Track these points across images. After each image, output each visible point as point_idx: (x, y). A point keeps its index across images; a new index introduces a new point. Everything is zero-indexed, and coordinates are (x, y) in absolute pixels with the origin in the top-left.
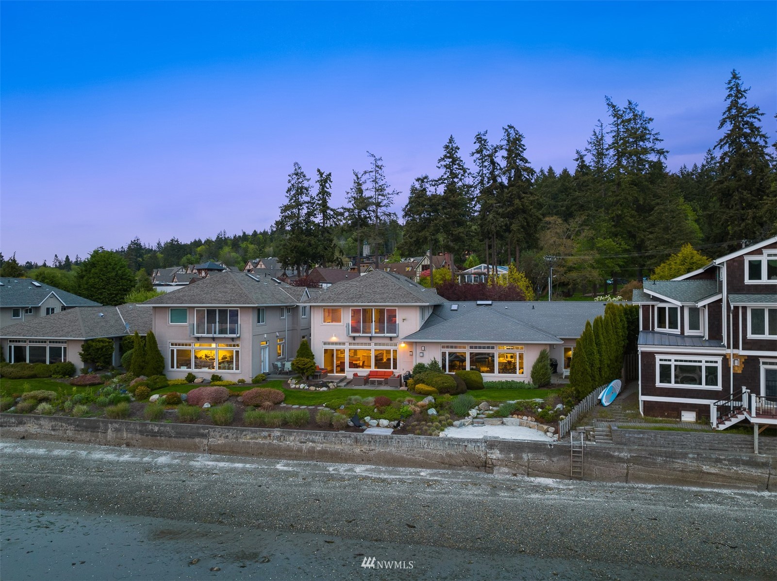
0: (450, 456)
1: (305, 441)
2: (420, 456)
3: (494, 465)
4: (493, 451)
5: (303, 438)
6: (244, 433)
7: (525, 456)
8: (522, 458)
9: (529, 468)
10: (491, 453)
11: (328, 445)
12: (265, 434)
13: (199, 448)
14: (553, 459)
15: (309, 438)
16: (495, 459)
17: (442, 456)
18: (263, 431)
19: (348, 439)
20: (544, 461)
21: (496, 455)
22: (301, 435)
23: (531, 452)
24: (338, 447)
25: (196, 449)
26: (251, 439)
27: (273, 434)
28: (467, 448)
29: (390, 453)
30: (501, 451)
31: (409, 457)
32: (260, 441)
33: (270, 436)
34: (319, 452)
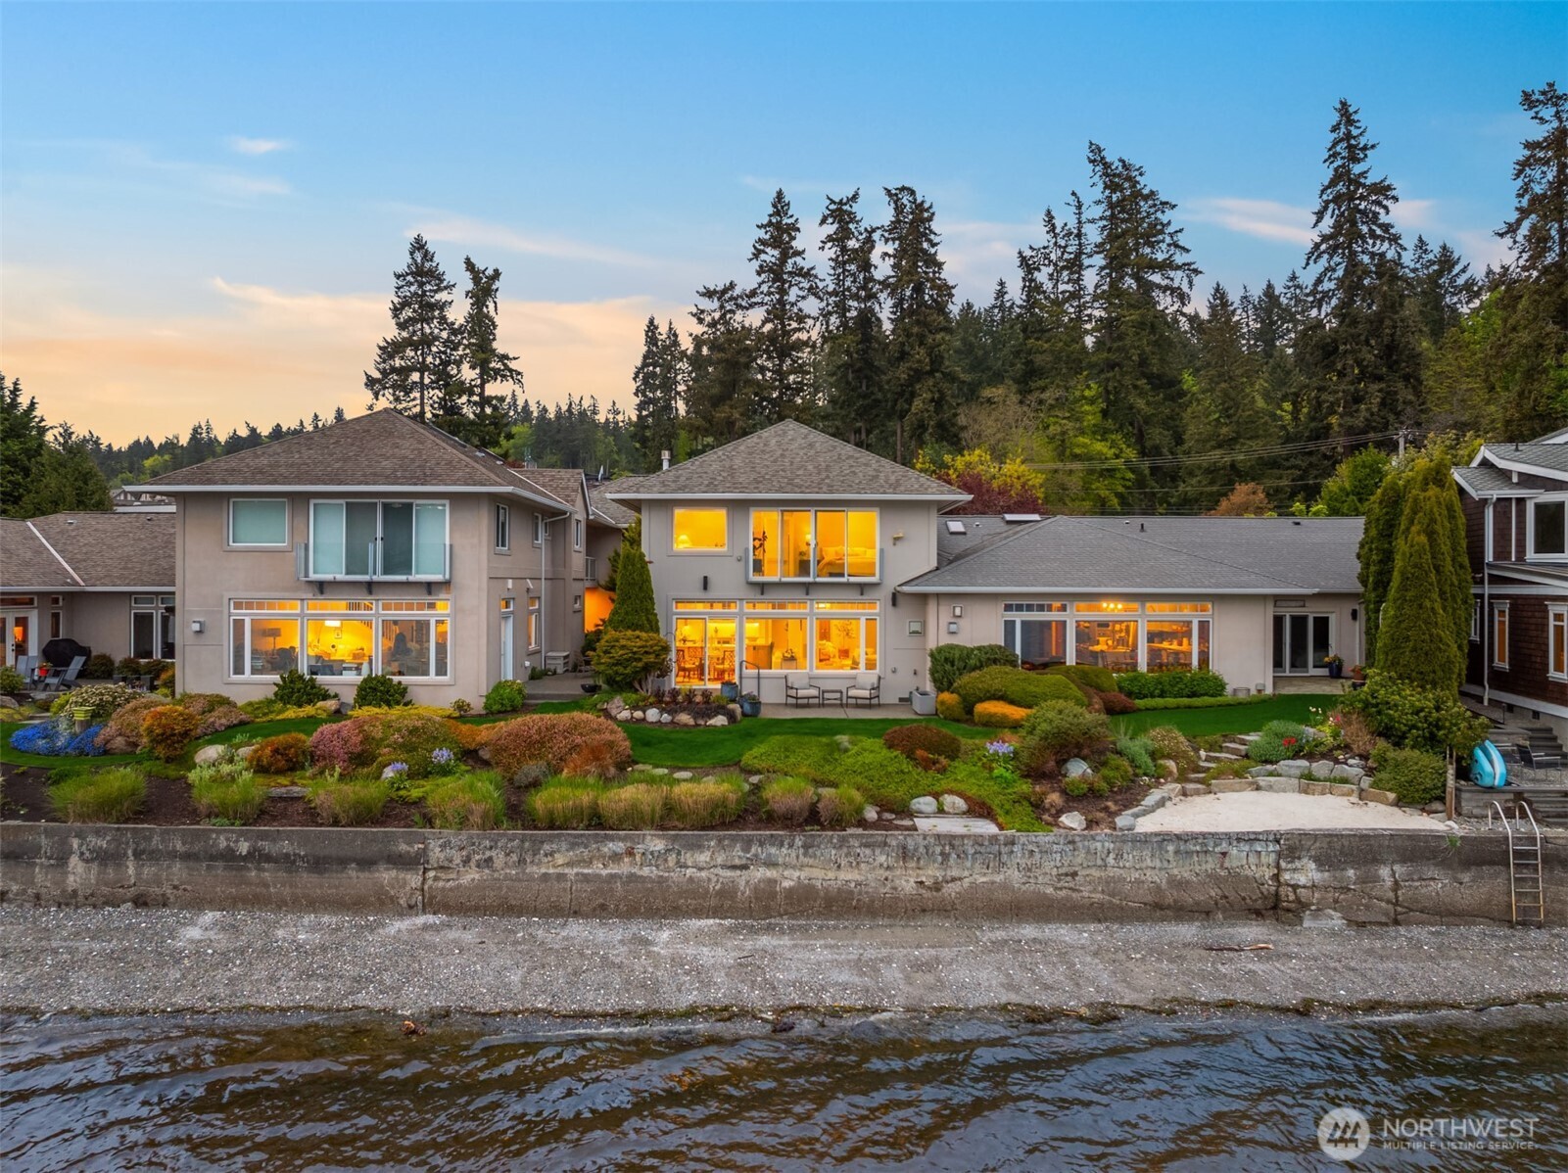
0: (1180, 883)
1: (744, 862)
2: (1095, 891)
3: (1303, 906)
4: (1297, 864)
5: (737, 854)
6: (547, 847)
7: (1384, 872)
8: (1377, 879)
9: (1397, 903)
10: (1295, 870)
11: (818, 873)
12: (619, 847)
13: (393, 900)
14: (1460, 876)
15: (756, 855)
16: (1304, 887)
17: (1159, 887)
18: (612, 839)
19: (878, 851)
20: (1438, 885)
21: (1306, 874)
22: (732, 847)
23: (1403, 861)
24: (848, 876)
25: (385, 904)
26: (571, 864)
27: (640, 849)
28: (1227, 860)
29: (1005, 886)
30: (1321, 862)
31: (1062, 893)
32: (598, 869)
33: (630, 853)
34: (790, 892)
